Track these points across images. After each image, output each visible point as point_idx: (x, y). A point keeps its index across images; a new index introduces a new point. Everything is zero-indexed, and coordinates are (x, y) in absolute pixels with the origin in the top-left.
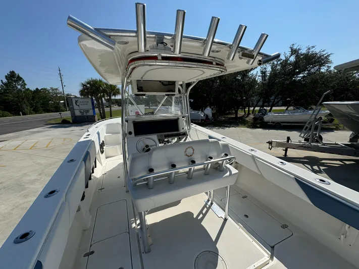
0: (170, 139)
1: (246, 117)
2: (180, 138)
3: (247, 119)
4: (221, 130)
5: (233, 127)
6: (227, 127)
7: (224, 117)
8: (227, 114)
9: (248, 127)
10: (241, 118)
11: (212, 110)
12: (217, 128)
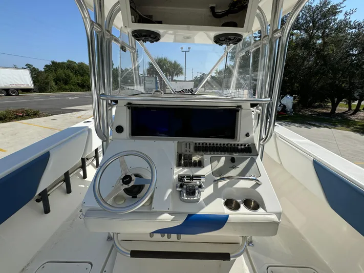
0: (207, 157)
1: (351, 115)
2: (233, 160)
3: (353, 118)
4: (303, 129)
5: (325, 127)
6: (314, 125)
7: (311, 111)
8: (316, 107)
9: (354, 131)
10: (342, 115)
11: (294, 99)
12: (297, 125)
